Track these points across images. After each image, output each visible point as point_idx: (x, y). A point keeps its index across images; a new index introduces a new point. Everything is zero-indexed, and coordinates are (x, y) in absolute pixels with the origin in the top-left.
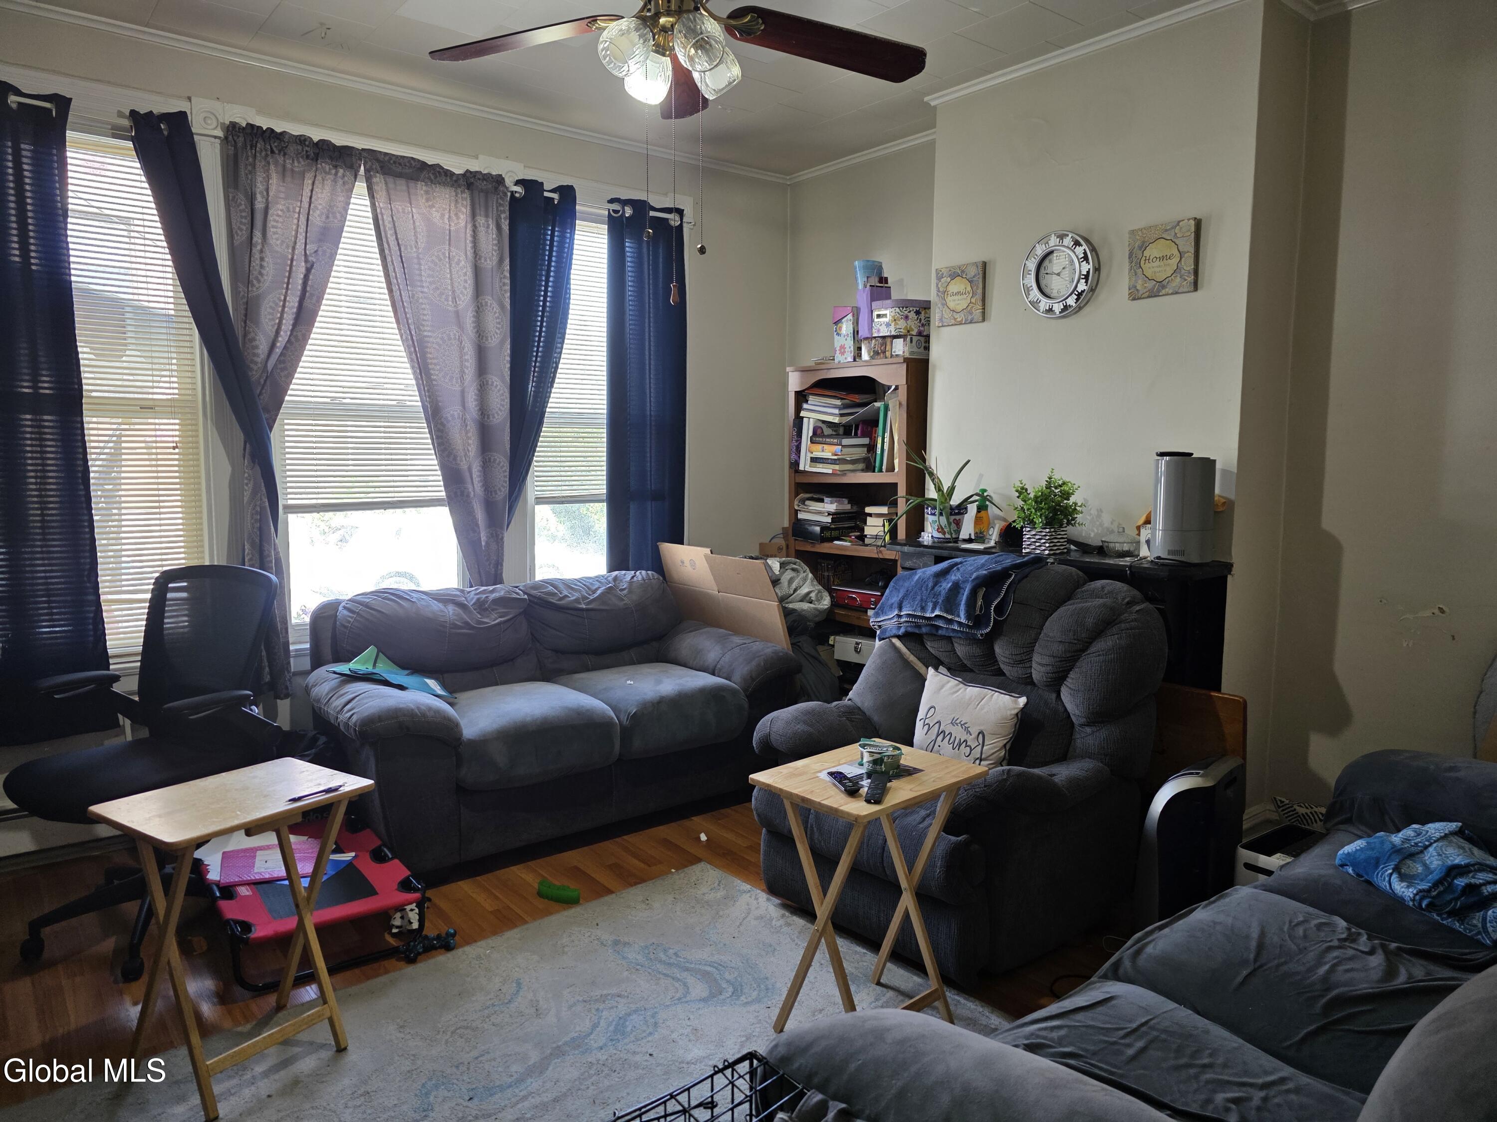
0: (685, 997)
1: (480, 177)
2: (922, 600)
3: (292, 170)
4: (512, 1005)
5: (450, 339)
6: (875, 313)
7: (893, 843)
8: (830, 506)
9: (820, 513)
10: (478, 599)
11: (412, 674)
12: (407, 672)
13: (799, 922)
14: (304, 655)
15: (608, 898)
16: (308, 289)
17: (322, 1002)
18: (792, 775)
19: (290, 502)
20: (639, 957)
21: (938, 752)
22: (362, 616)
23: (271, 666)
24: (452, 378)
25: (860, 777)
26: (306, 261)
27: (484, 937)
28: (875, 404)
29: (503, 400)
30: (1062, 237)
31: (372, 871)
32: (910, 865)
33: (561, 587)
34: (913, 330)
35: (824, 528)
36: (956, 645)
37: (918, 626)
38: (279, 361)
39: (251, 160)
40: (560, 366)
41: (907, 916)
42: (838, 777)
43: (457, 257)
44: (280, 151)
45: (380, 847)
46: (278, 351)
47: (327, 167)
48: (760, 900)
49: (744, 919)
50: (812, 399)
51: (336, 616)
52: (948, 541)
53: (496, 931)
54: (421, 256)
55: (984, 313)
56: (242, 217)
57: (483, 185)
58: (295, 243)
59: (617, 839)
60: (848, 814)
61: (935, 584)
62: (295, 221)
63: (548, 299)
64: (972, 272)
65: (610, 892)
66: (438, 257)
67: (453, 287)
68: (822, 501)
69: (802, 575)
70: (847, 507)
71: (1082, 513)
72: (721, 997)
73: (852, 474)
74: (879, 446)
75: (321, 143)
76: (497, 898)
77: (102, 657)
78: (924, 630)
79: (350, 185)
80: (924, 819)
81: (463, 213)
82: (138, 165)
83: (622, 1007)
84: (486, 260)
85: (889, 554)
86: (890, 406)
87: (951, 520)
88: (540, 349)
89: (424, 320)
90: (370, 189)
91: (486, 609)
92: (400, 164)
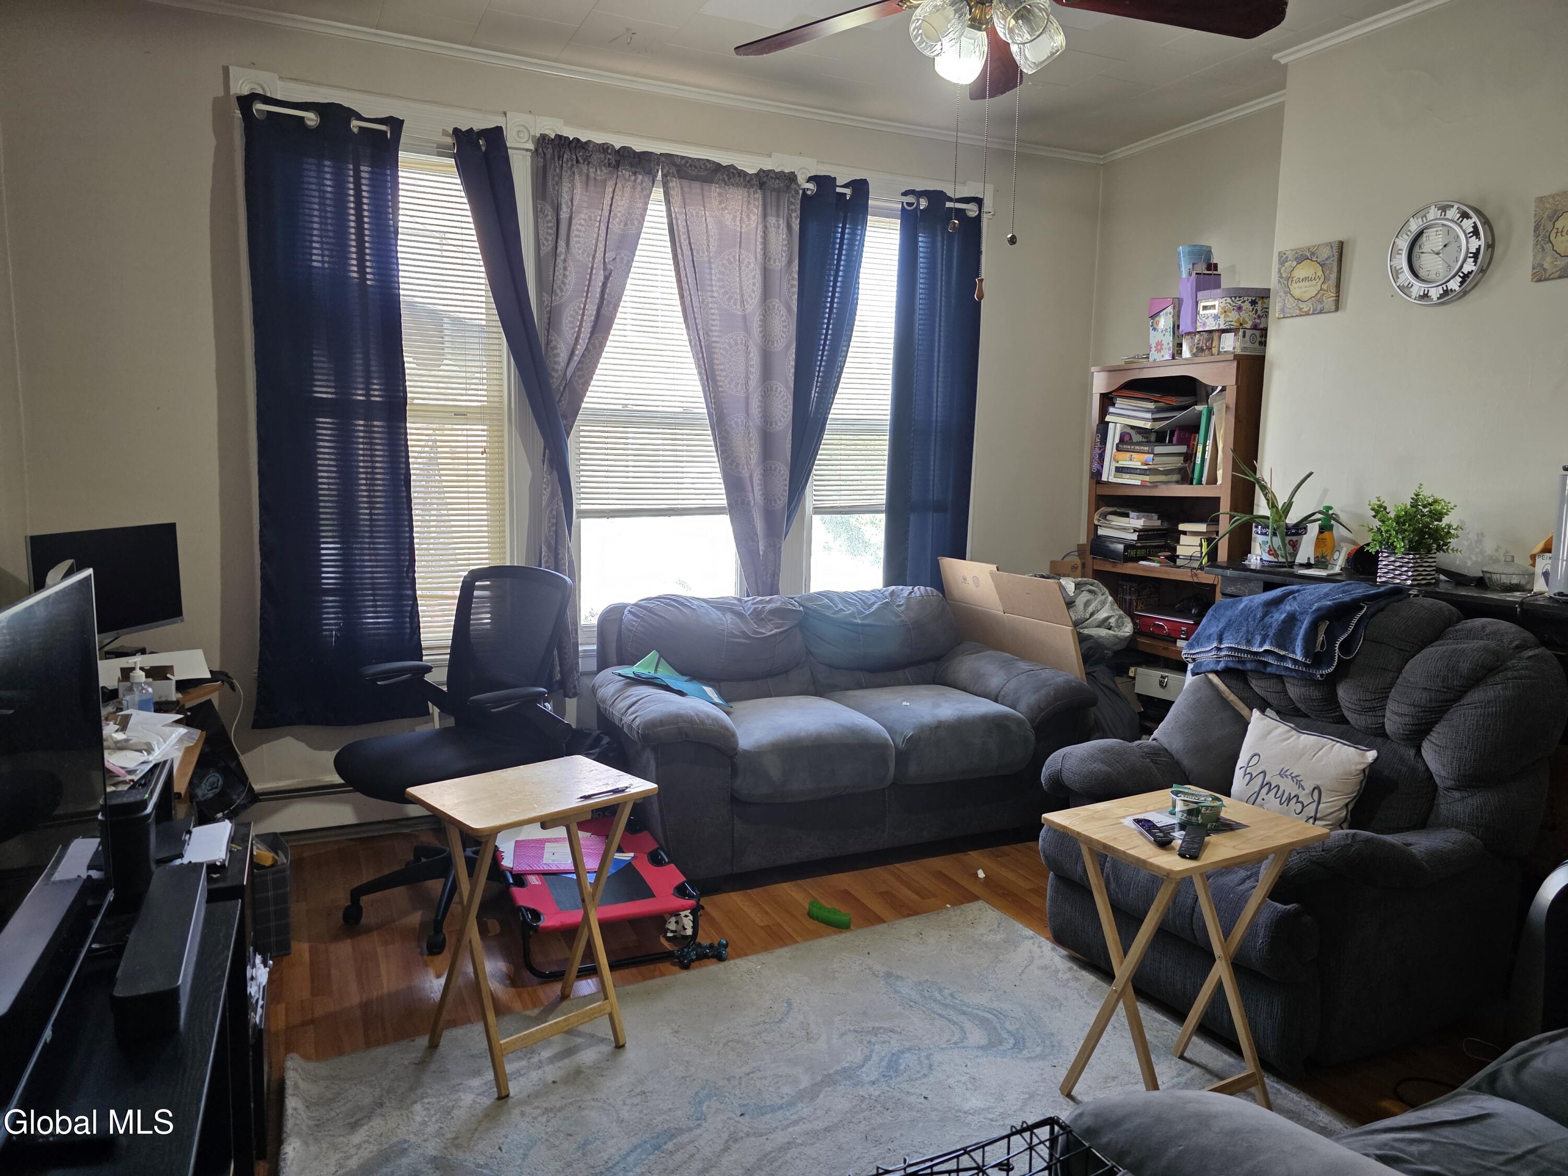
0: (962, 1042)
1: (773, 175)
2: (1248, 631)
3: (595, 179)
4: (783, 1025)
5: (736, 344)
6: (1201, 305)
7: (1207, 905)
8: (1137, 521)
9: (1124, 529)
10: (755, 609)
11: (690, 680)
12: (686, 678)
13: (1089, 978)
14: (591, 656)
15: (880, 927)
16: (606, 296)
17: (603, 997)
18: (1091, 818)
19: (583, 507)
20: (913, 993)
21: (1261, 806)
22: (645, 621)
23: (561, 665)
24: (737, 384)
25: (1171, 827)
26: (605, 269)
27: (756, 952)
28: (1196, 407)
29: (786, 406)
30: (1444, 209)
31: (649, 873)
32: (1227, 932)
33: (837, 600)
34: (1246, 323)
35: (1128, 547)
36: (1287, 685)
37: (1243, 662)
38: (577, 369)
39: (558, 170)
40: (845, 370)
41: (1220, 986)
42: (1146, 825)
43: (747, 260)
44: (584, 160)
45: (656, 850)
46: (576, 359)
47: (627, 174)
48: (1044, 948)
49: (1026, 967)
50: (1119, 402)
51: (622, 620)
52: (1282, 565)
53: (766, 948)
54: (712, 260)
55: (1337, 302)
56: (548, 228)
57: (776, 184)
58: (595, 251)
59: (888, 866)
60: (1159, 867)
61: (1265, 614)
62: (596, 230)
63: (836, 300)
64: (1325, 253)
65: (880, 920)
66: (728, 260)
67: (741, 290)
68: (1127, 515)
69: (1100, 598)
70: (1156, 522)
71: (1457, 537)
72: (1001, 1048)
73: (1164, 486)
74: (1199, 455)
75: (622, 151)
76: (766, 913)
77: (416, 650)
78: (1249, 666)
79: (648, 192)
80: (1243, 881)
81: (754, 214)
82: (459, 181)
83: (895, 1044)
84: (775, 262)
85: (1206, 578)
86: (1215, 410)
87: (1287, 542)
88: (826, 353)
89: (713, 325)
90: (666, 194)
91: (762, 620)
92: (696, 167)
